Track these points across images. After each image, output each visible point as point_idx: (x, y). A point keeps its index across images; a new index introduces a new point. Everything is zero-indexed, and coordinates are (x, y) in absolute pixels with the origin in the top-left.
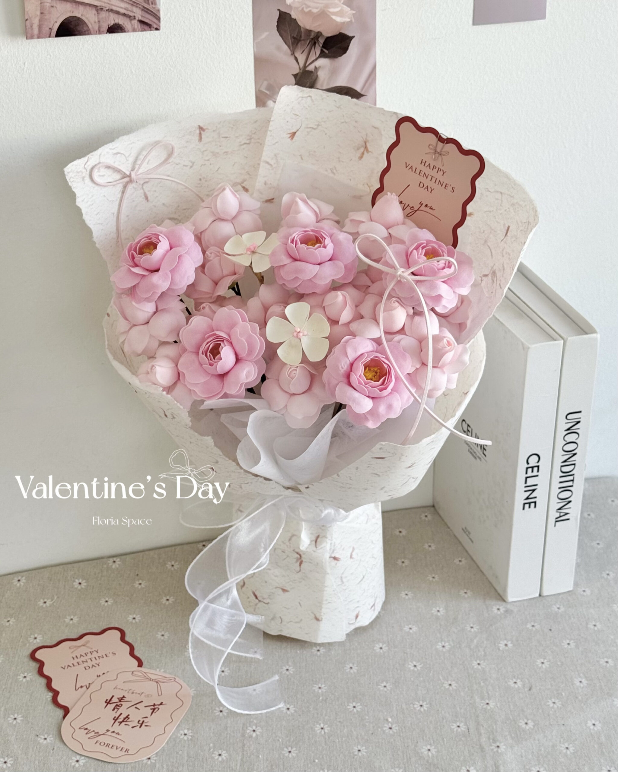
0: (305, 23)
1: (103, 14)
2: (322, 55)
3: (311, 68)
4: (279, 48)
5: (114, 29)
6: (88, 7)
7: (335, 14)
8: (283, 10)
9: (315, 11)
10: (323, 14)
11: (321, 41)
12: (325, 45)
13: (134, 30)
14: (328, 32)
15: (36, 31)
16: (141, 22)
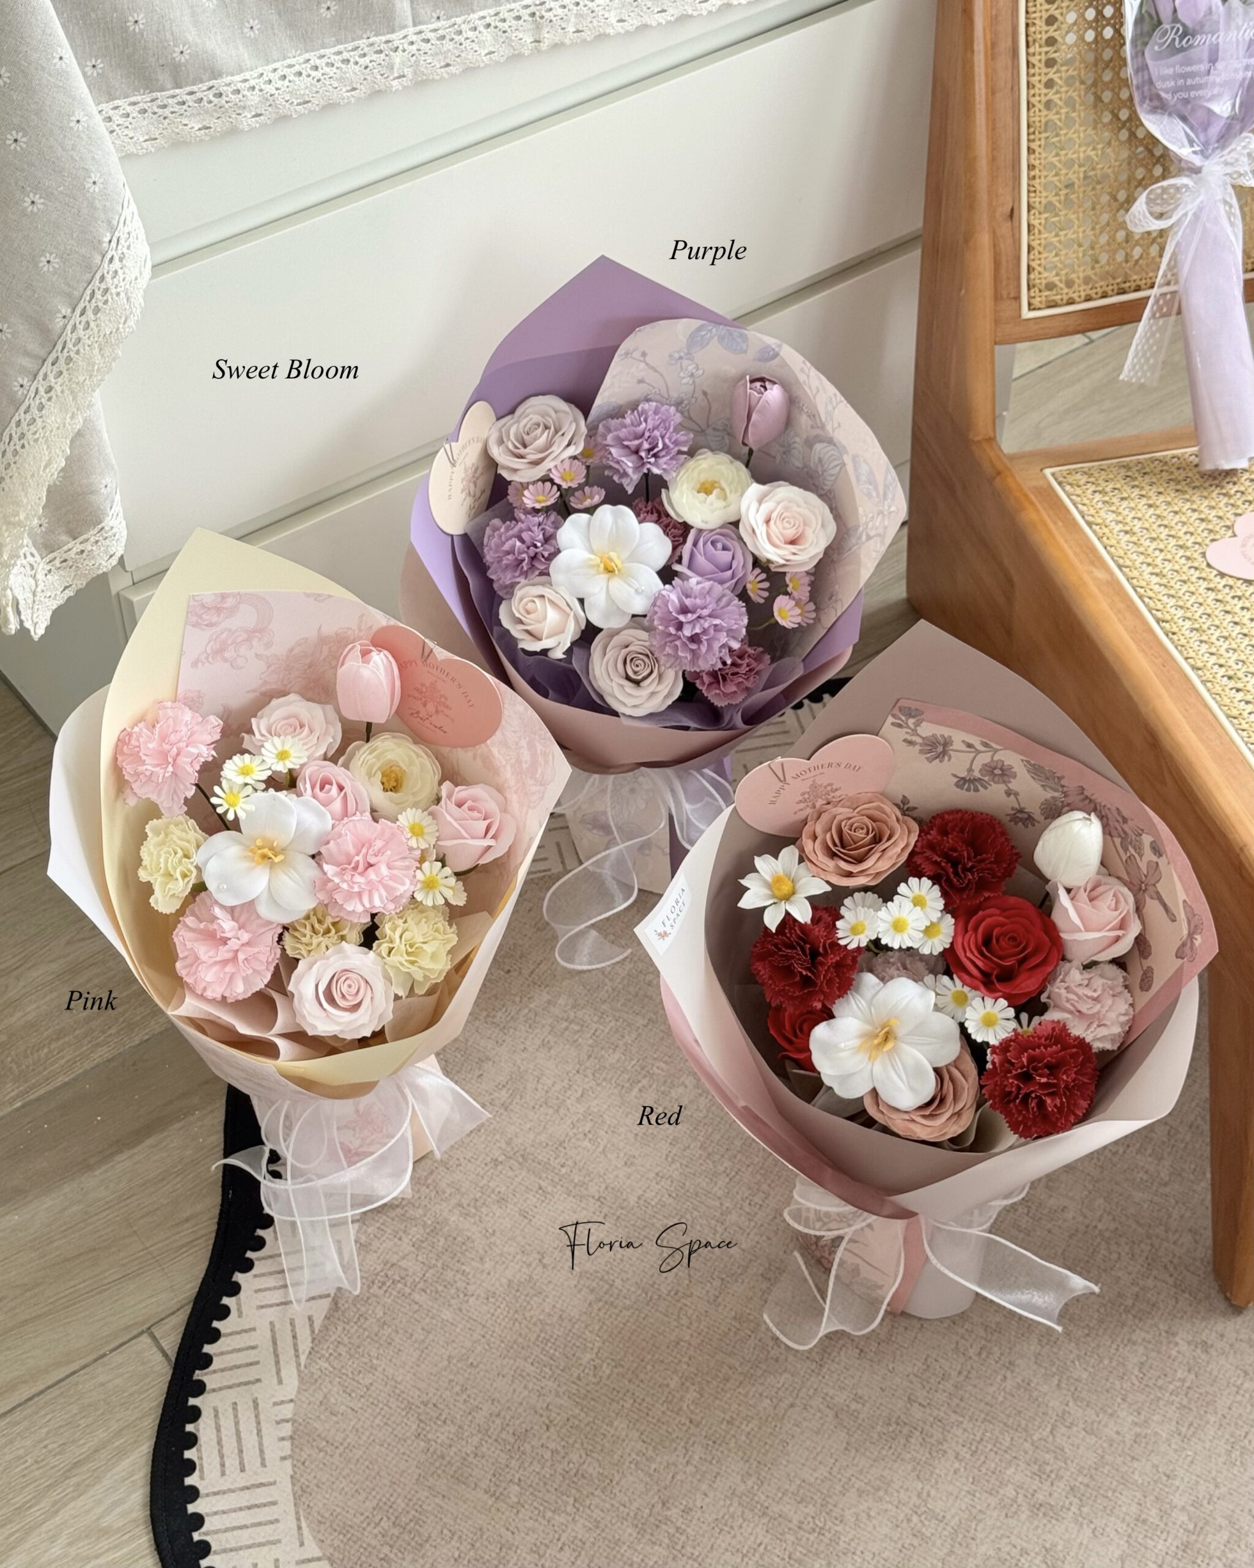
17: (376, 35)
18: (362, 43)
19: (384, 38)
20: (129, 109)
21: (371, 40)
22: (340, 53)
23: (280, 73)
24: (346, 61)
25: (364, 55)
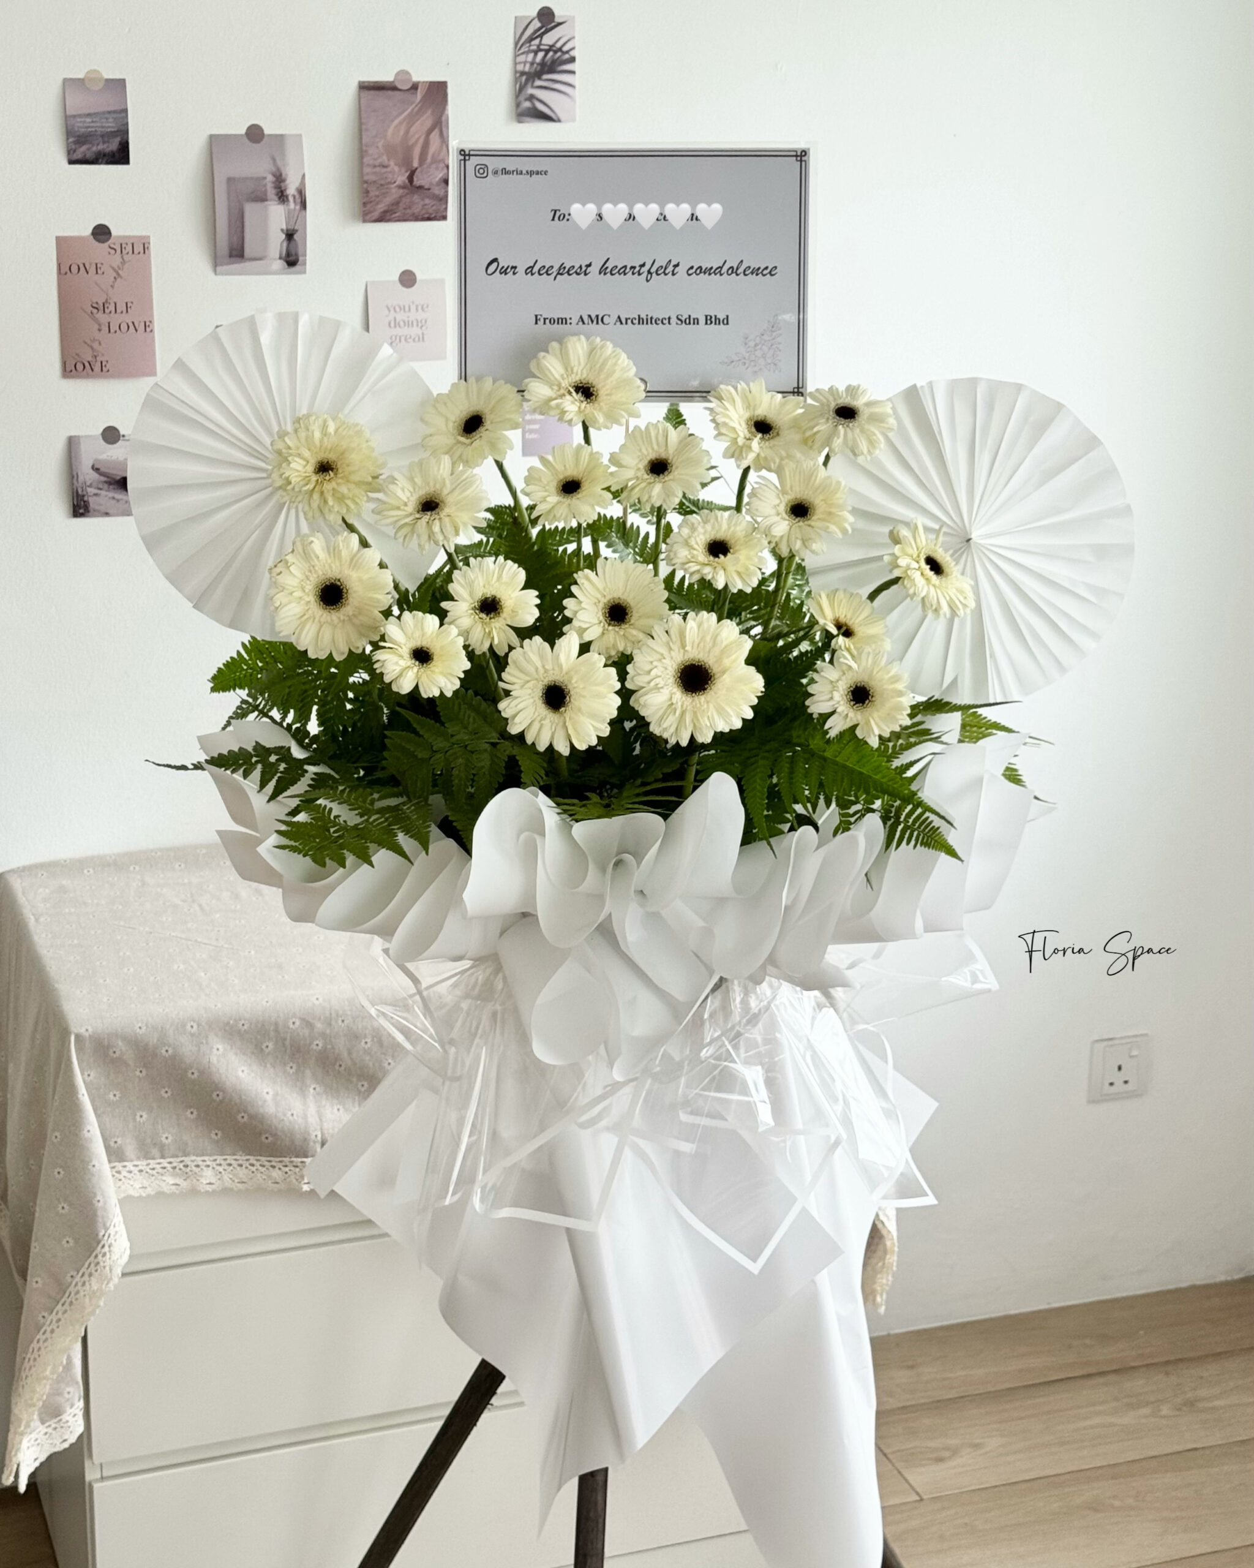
17: (297, 1157)
18: (287, 1160)
19: (300, 1160)
20: (132, 1168)
21: (292, 1159)
22: (270, 1161)
23: (228, 1162)
24: (273, 1167)
25: (286, 1166)
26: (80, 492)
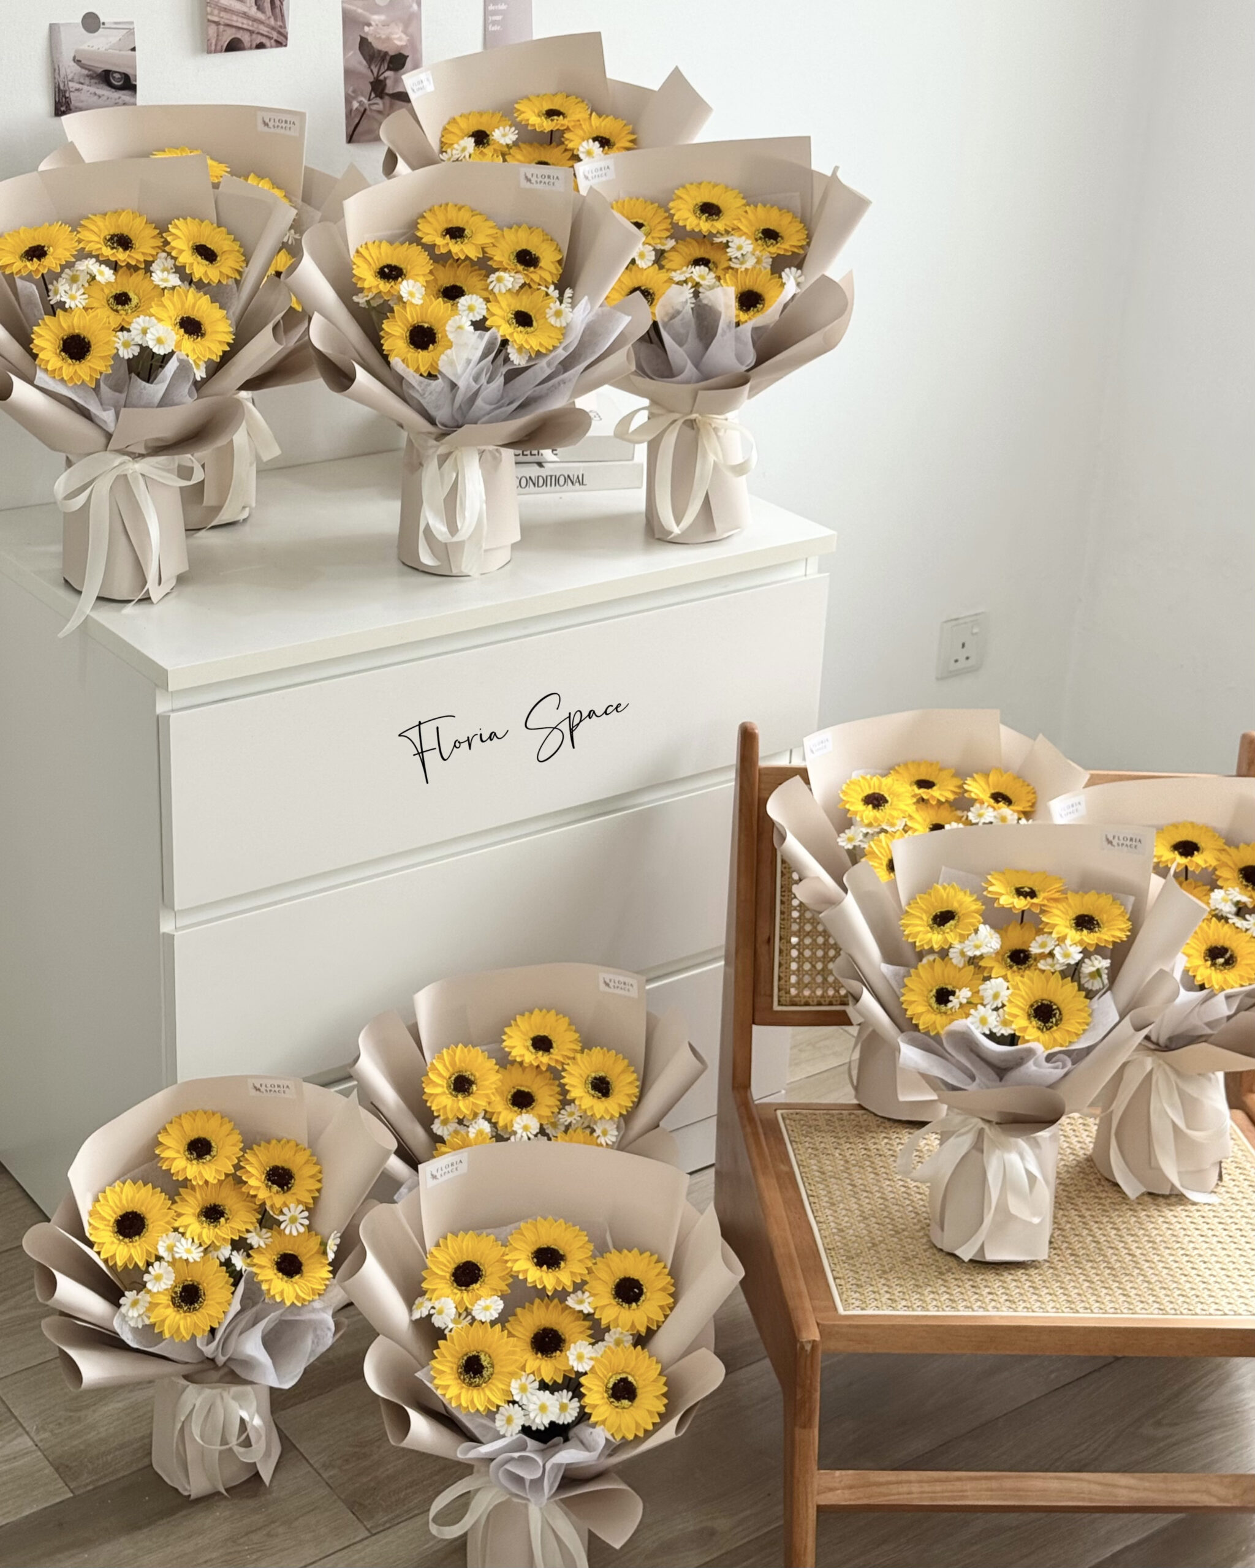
0: (378, 45)
1: (254, 36)
2: (389, 69)
3: (382, 78)
4: (360, 63)
5: (261, 46)
6: (245, 32)
7: (397, 39)
8: (363, 35)
9: (383, 37)
10: (388, 39)
11: (388, 58)
12: (390, 62)
13: (271, 47)
14: (392, 53)
15: (213, 48)
16: (277, 41)
26: (62, 87)
